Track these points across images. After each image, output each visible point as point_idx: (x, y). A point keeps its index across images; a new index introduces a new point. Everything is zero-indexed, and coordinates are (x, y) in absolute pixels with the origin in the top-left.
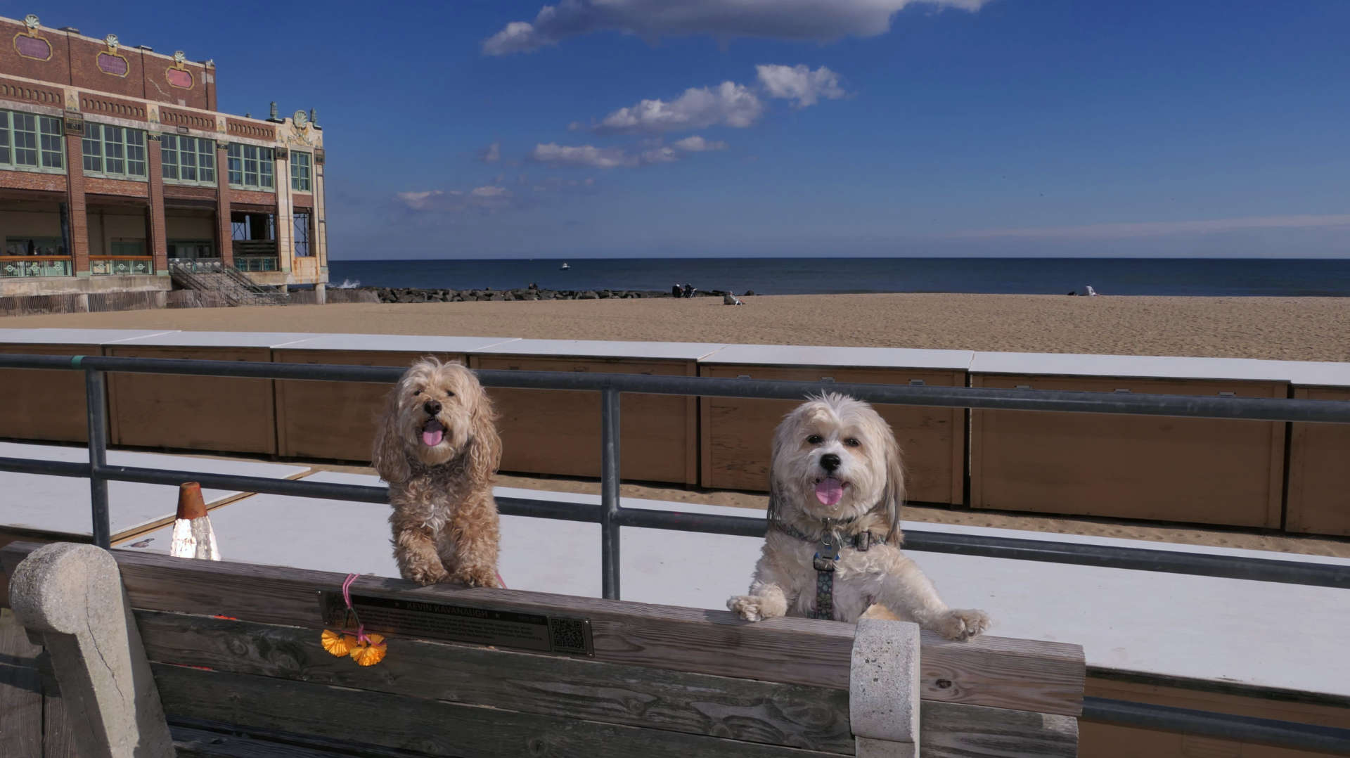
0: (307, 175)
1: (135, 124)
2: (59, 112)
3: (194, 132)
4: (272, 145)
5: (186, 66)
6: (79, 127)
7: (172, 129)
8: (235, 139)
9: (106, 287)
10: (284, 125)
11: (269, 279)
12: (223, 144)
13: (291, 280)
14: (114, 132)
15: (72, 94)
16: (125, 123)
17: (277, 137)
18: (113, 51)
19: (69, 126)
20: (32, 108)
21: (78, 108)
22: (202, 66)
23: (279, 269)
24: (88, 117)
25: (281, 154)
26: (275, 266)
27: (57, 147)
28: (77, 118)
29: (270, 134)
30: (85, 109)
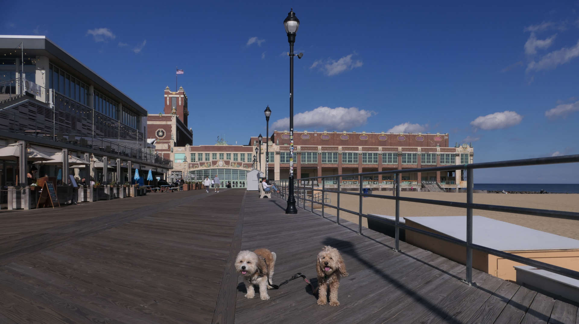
0: (467, 160)
1: (415, 152)
2: (397, 152)
3: (430, 153)
4: (455, 153)
5: (440, 136)
6: (401, 155)
7: (424, 153)
8: (442, 153)
9: (404, 187)
10: (459, 148)
11: (452, 186)
12: (439, 154)
13: (459, 187)
14: (409, 155)
15: (400, 148)
16: (412, 153)
17: (456, 151)
18: (420, 136)
19: (399, 155)
20: (391, 152)
21: (401, 151)
22: (445, 135)
23: (455, 184)
24: (403, 152)
25: (458, 155)
26: (454, 183)
27: (396, 159)
28: (401, 153)
29: (455, 150)
30: (402, 151)
